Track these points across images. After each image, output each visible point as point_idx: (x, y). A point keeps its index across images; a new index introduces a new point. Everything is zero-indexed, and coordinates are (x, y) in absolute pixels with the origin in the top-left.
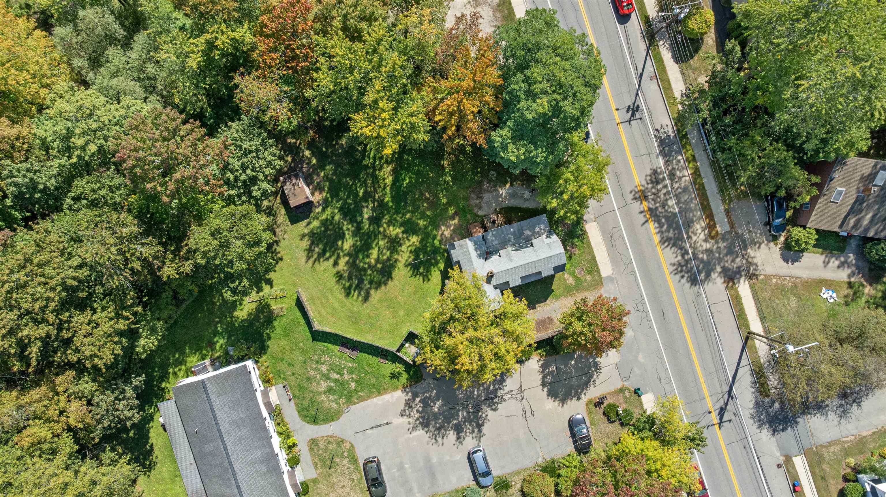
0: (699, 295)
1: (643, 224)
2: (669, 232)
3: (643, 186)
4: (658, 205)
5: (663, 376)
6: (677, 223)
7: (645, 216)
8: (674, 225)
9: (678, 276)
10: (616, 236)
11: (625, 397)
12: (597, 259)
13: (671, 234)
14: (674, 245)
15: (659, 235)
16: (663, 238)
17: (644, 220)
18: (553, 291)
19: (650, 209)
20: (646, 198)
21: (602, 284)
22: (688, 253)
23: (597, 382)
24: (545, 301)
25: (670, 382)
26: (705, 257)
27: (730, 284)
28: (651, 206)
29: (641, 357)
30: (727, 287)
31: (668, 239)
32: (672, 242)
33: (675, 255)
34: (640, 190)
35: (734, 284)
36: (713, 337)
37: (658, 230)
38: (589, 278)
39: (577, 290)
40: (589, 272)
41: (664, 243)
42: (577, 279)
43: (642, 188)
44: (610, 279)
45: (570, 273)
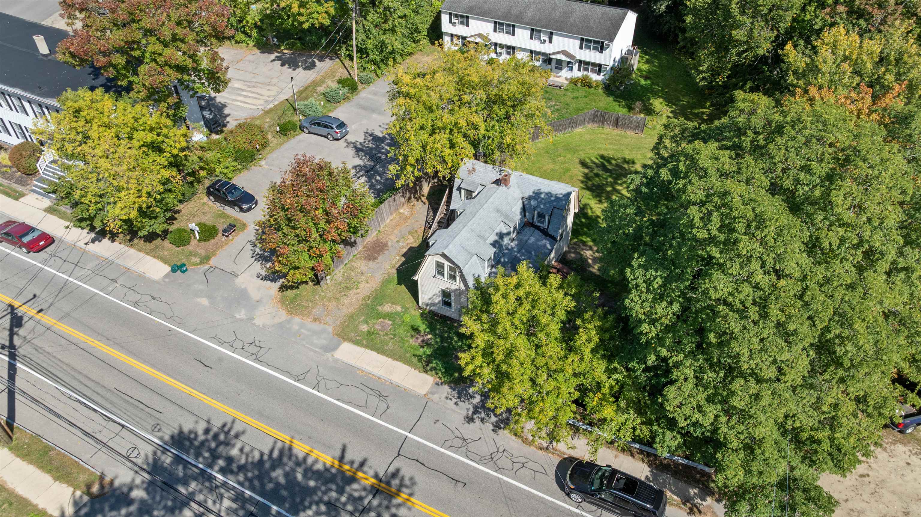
0: (156, 428)
1: (344, 450)
2: (286, 475)
3: (399, 506)
4: (343, 499)
5: (153, 304)
6: (280, 501)
7: (352, 463)
8: (284, 493)
9: (217, 424)
10: (374, 401)
11: (195, 255)
12: (374, 354)
13: (278, 474)
14: (261, 461)
15: (301, 456)
16: (290, 456)
17: (348, 456)
18: (399, 283)
19: (353, 479)
20: (375, 491)
21: (338, 335)
22: (222, 471)
23: (249, 247)
24: (398, 271)
25: (136, 304)
26: (182, 490)
27: (95, 489)
28: (355, 486)
29: (204, 302)
30: (102, 477)
31: (277, 463)
32: (267, 465)
33: (247, 449)
34: (397, 494)
35: (88, 493)
36: (89, 393)
37: (310, 461)
38: (365, 328)
39: (367, 306)
40: (369, 333)
41: (281, 452)
42: (379, 316)
43: (399, 500)
44: (333, 348)
45: (397, 313)
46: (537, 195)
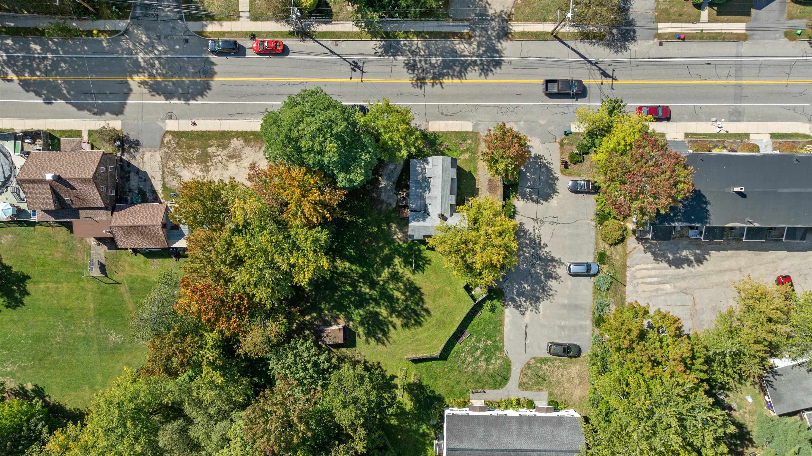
0: (510, 63)
1: (442, 87)
2: (454, 70)
3: (414, 77)
4: (432, 71)
5: (562, 110)
6: (451, 61)
7: (436, 84)
8: (451, 64)
9: (490, 74)
10: (445, 111)
11: (568, 144)
12: (457, 130)
13: (458, 69)
14: (466, 69)
15: (454, 78)
16: (458, 77)
17: (439, 85)
18: (470, 171)
19: (433, 78)
20: (424, 78)
21: (477, 133)
22: (476, 61)
23: (549, 160)
24: (475, 179)
25: (568, 106)
26: (484, 49)
27: (510, 36)
28: (431, 77)
29: (542, 122)
30: (511, 40)
31: (460, 72)
32: (463, 70)
33: (474, 71)
34: (416, 81)
35: (510, 33)
36: (546, 62)
37: (450, 78)
38: (469, 141)
39: (475, 153)
40: (465, 140)
41: (461, 75)
42: (467, 150)
43: (415, 79)
44: (475, 126)
45: (461, 155)
46: (424, 220)
